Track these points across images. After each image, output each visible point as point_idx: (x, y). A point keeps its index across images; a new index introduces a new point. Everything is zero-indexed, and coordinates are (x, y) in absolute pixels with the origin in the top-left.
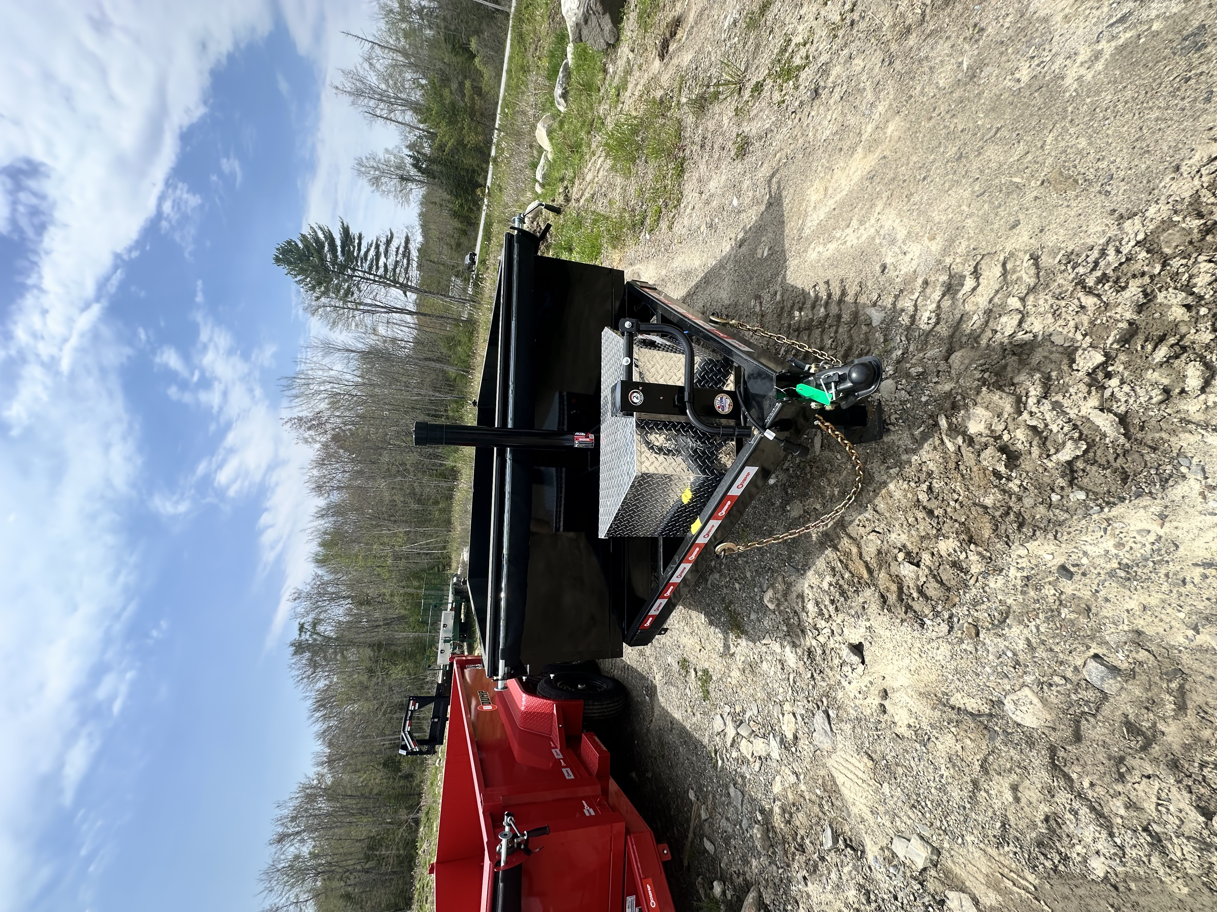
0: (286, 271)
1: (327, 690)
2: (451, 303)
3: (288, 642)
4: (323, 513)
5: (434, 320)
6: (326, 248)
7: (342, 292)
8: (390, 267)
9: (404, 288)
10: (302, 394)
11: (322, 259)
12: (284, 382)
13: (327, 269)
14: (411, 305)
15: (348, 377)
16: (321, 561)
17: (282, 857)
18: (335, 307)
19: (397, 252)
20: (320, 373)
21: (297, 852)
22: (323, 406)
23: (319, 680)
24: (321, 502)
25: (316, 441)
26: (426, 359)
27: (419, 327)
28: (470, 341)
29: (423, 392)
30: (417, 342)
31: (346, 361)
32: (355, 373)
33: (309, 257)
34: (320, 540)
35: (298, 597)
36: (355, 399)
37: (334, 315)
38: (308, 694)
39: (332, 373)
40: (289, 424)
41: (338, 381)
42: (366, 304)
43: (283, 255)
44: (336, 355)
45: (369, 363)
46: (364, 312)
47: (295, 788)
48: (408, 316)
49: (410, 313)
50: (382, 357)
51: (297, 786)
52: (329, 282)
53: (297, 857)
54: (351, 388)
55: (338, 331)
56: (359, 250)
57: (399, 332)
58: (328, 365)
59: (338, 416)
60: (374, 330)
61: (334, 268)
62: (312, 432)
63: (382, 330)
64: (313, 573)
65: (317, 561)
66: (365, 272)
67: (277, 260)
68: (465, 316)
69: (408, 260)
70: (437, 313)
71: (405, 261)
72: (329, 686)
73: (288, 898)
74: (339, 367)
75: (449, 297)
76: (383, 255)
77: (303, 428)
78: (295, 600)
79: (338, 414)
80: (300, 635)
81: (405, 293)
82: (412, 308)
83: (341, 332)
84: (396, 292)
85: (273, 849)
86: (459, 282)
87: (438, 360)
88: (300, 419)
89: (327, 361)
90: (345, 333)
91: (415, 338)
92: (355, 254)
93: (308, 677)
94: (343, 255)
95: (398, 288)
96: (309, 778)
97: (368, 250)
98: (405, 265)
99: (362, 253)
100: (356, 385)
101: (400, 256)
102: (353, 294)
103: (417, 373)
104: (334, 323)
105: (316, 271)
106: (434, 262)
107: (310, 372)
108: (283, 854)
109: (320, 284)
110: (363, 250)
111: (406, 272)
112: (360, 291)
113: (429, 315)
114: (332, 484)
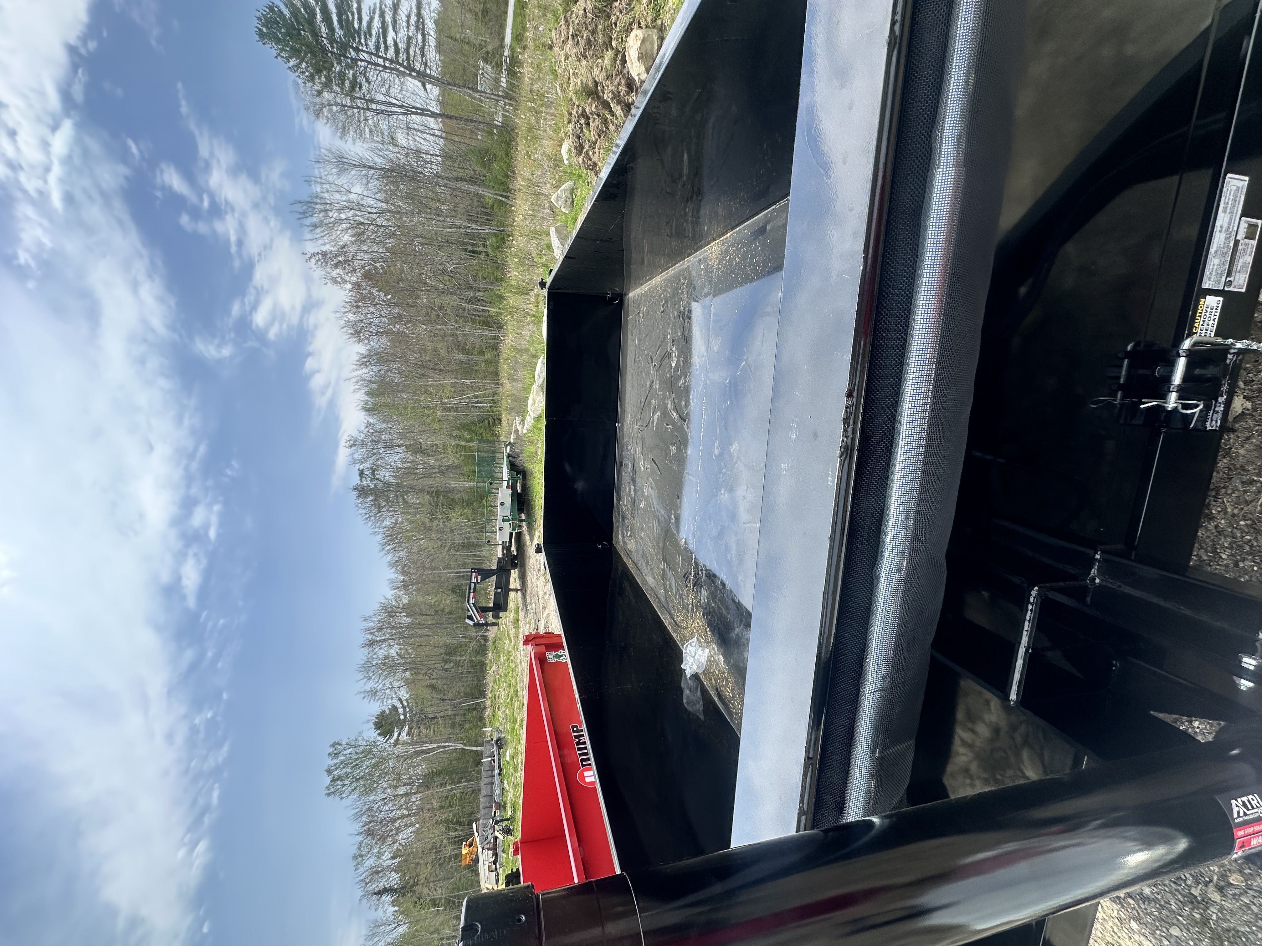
0: (275, 53)
1: (393, 528)
2: (481, 101)
3: (352, 487)
4: (365, 360)
5: (462, 124)
6: (319, 17)
7: (347, 84)
8: (402, 46)
9: (422, 77)
10: (321, 224)
11: (316, 34)
12: (298, 208)
13: (323, 50)
14: (434, 103)
15: (371, 202)
16: (370, 410)
17: (375, 656)
18: (343, 105)
19: (408, 22)
20: (337, 196)
21: (386, 653)
22: (347, 238)
23: (385, 518)
24: (362, 349)
25: (345, 282)
26: (457, 179)
27: (448, 135)
28: (507, 155)
29: (458, 222)
30: (446, 156)
31: (364, 181)
32: (377, 196)
33: (299, 30)
34: (366, 389)
35: (354, 443)
36: (381, 230)
37: (342, 117)
38: (377, 530)
39: (352, 196)
40: (313, 261)
41: (360, 207)
42: (378, 102)
43: (268, 28)
44: (353, 172)
45: (391, 183)
46: (378, 113)
47: (377, 606)
48: (431, 120)
49: (433, 115)
50: (405, 175)
51: (379, 605)
52: (330, 69)
53: (387, 657)
54: (375, 216)
55: (350, 140)
56: (360, 19)
57: (422, 141)
58: (345, 186)
59: (366, 252)
60: (392, 138)
61: (333, 47)
62: (339, 271)
63: (401, 138)
64: (366, 421)
65: (367, 410)
66: (371, 53)
67: (261, 35)
68: (499, 120)
69: (423, 35)
70: (465, 115)
71: (420, 37)
72: (396, 524)
73: (384, 684)
74: (358, 189)
75: (477, 91)
76: (391, 28)
77: (329, 266)
78: (351, 446)
79: (365, 248)
80: (361, 480)
81: (424, 85)
82: (434, 107)
83: (354, 141)
84: (413, 84)
85: (366, 650)
86: (489, 68)
87: (472, 181)
88: (324, 254)
89: (343, 181)
90: (359, 143)
91: (443, 150)
92: (356, 26)
93: (375, 516)
94: (341, 27)
95: (414, 77)
96: (388, 599)
97: (371, 19)
98: (421, 44)
99: (364, 23)
100: (383, 212)
101: (412, 28)
102: (361, 87)
103: (448, 197)
104: (344, 128)
105: (311, 52)
106: (456, 40)
107: (326, 195)
108: (375, 654)
109: (319, 71)
110: (366, 19)
111: (423, 55)
112: (369, 83)
113: (456, 118)
114: (371, 330)
